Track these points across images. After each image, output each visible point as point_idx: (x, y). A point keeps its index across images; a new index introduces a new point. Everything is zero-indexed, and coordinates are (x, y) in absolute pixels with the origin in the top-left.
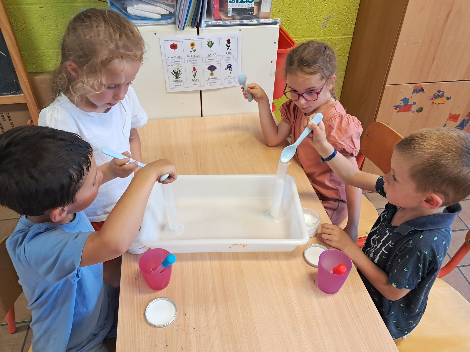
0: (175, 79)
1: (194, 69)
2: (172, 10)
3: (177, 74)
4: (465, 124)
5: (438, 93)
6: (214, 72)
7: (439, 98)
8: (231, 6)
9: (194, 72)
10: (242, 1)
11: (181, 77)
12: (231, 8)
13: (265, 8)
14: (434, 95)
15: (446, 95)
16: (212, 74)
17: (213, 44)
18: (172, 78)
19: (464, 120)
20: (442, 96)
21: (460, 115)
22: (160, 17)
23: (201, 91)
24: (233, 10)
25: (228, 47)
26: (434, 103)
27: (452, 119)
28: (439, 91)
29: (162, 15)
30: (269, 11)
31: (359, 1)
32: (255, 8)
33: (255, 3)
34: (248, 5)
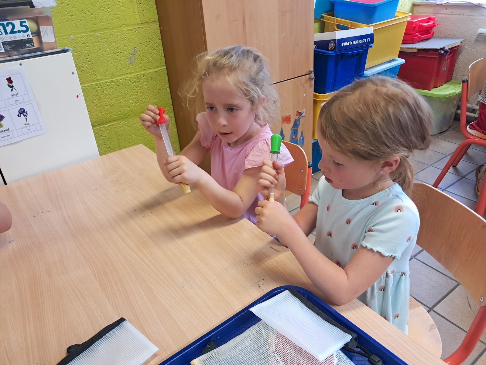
4: (298, 123)
6: (2, 122)
10: (13, 32)
13: (48, 36)
19: (296, 120)
21: (290, 116)
24: (4, 44)
27: (285, 122)
30: (54, 41)
31: (159, 31)
32: (35, 39)
33: (32, 33)
34: (23, 36)
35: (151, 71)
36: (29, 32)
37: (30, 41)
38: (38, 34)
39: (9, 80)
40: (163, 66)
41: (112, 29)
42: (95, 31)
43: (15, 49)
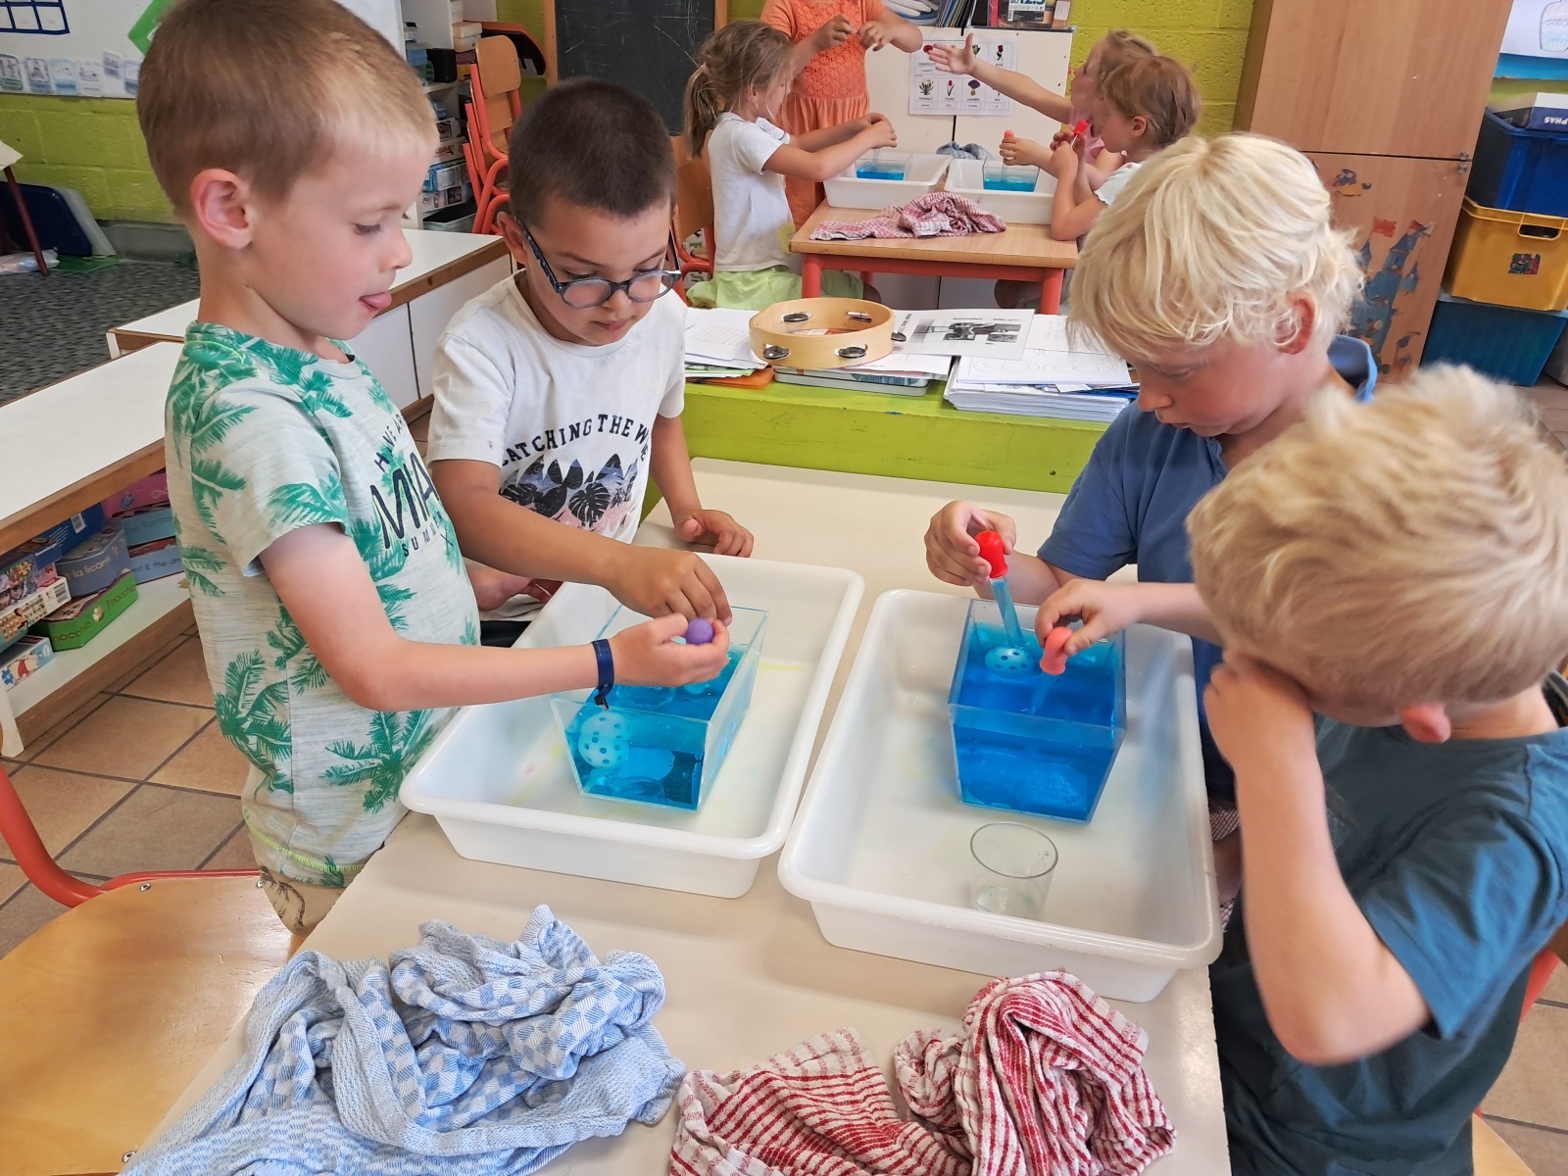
0: (923, 95)
1: (950, 83)
2: (936, 8)
3: (926, 89)
4: (1410, 243)
5: (1344, 175)
6: (976, 90)
7: (1348, 184)
8: (1013, 7)
9: (950, 87)
10: (1028, 2)
11: (931, 92)
12: (1013, 10)
13: (1061, 14)
14: (1338, 177)
15: (1360, 180)
16: (973, 93)
17: (979, 49)
18: (919, 92)
19: (1406, 237)
20: (1353, 181)
21: (1395, 223)
22: (919, 14)
23: (955, 117)
24: (1016, 13)
25: (1000, 56)
26: (1339, 192)
27: (1380, 230)
28: (1345, 171)
29: (922, 13)
30: (1065, 19)
31: (1245, 44)
32: (1047, 14)
33: (1046, 6)
34: (1037, 8)
35: (1210, 103)
36: (1043, 5)
37: (1041, 14)
38: (1052, 9)
39: (1001, 48)
40: (1232, 100)
41: (1172, 29)
42: (1148, 27)
43: (1022, 20)
